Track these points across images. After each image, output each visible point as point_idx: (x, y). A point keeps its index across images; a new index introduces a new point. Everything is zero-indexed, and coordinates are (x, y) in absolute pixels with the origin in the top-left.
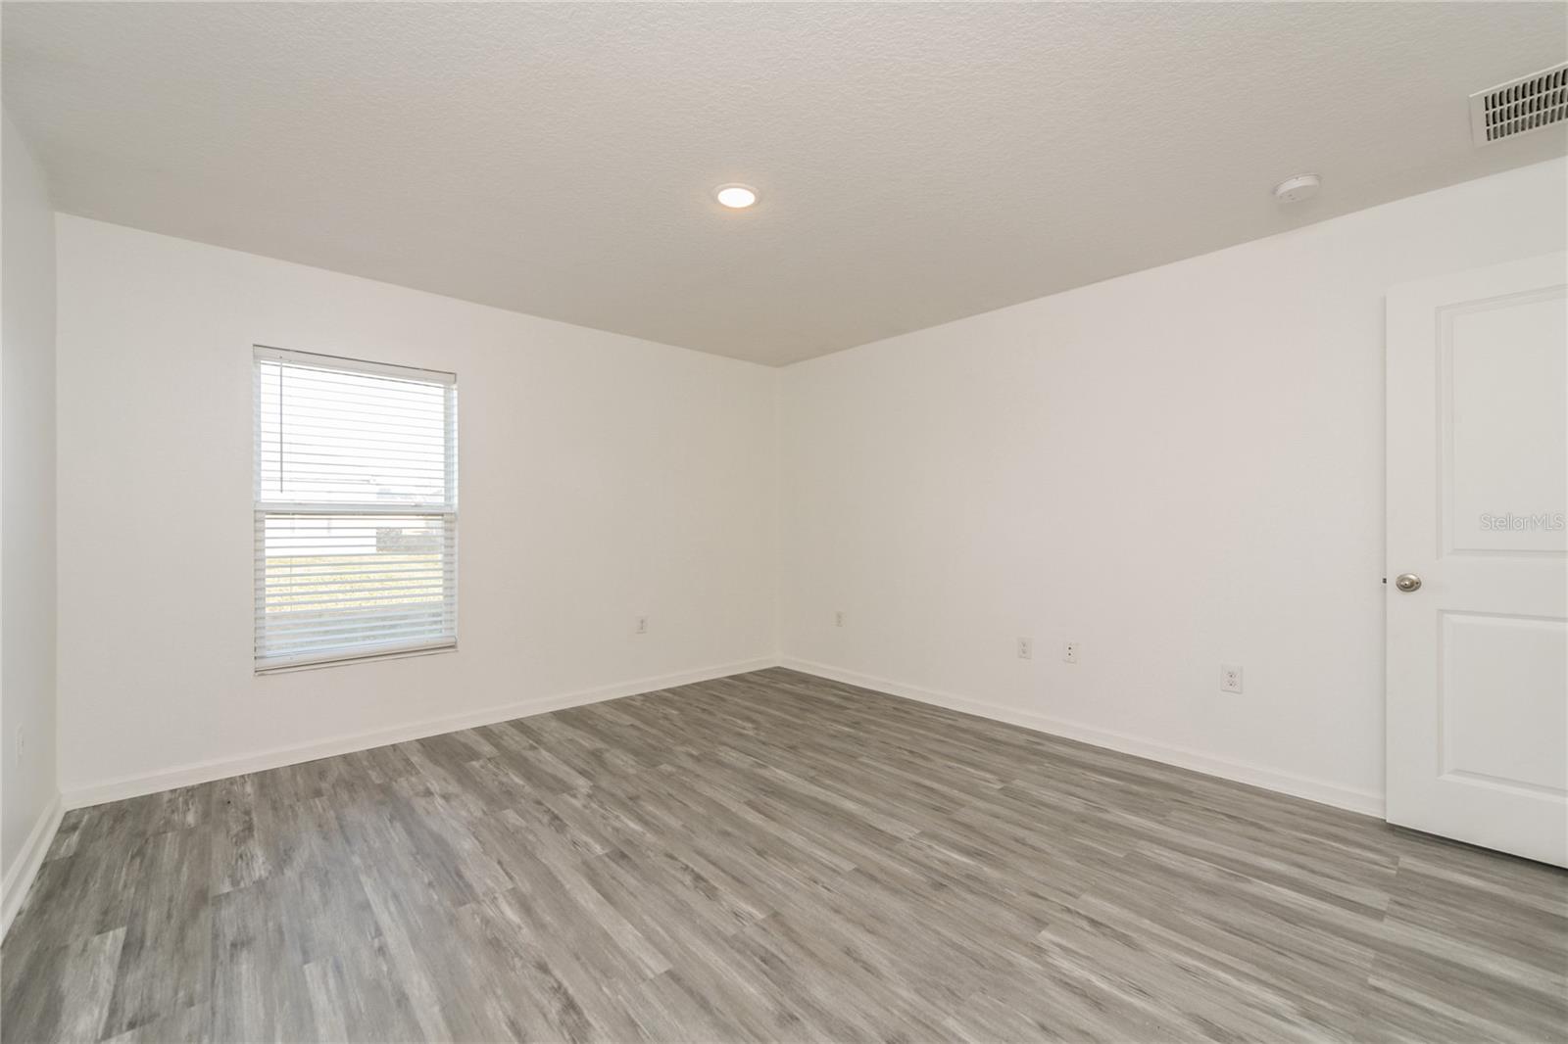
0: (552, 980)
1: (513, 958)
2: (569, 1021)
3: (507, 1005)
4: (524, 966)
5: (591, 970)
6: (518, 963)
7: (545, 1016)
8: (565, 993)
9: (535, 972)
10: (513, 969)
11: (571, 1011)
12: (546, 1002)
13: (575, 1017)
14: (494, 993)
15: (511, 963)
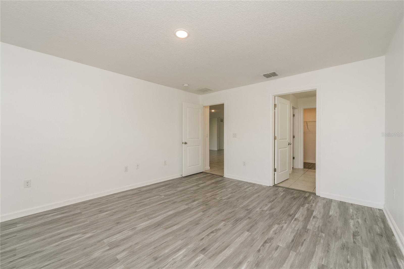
0: (261, 248)
1: (259, 258)
2: (269, 241)
3: (273, 253)
4: (261, 254)
5: (254, 242)
6: (260, 256)
7: (270, 246)
8: (263, 244)
9: (261, 252)
10: (263, 256)
11: (267, 242)
12: (267, 247)
13: (267, 241)
14: (272, 256)
15: (261, 258)
